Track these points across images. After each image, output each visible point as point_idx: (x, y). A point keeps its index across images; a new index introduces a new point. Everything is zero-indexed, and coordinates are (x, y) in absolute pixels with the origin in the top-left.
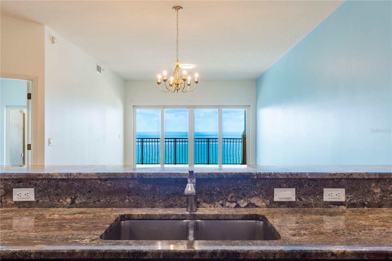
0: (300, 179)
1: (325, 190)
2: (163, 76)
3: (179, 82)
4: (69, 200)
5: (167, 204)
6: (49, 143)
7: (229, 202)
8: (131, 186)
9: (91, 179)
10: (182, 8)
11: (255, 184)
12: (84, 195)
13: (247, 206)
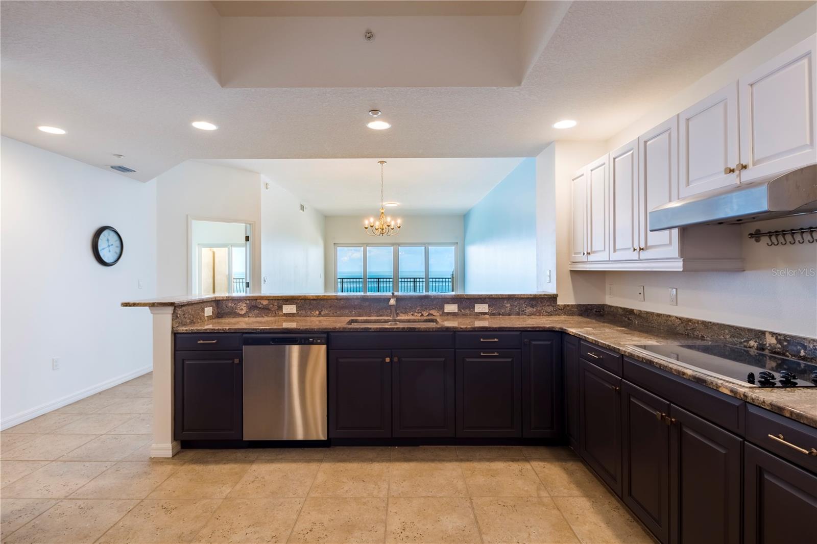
0: (461, 298)
1: (476, 305)
2: (370, 223)
3: (384, 227)
4: (317, 312)
5: (378, 315)
6: (265, 281)
7: (417, 313)
8: (356, 303)
9: (331, 299)
10: (386, 162)
11: (433, 302)
12: (327, 309)
13: (428, 315)
